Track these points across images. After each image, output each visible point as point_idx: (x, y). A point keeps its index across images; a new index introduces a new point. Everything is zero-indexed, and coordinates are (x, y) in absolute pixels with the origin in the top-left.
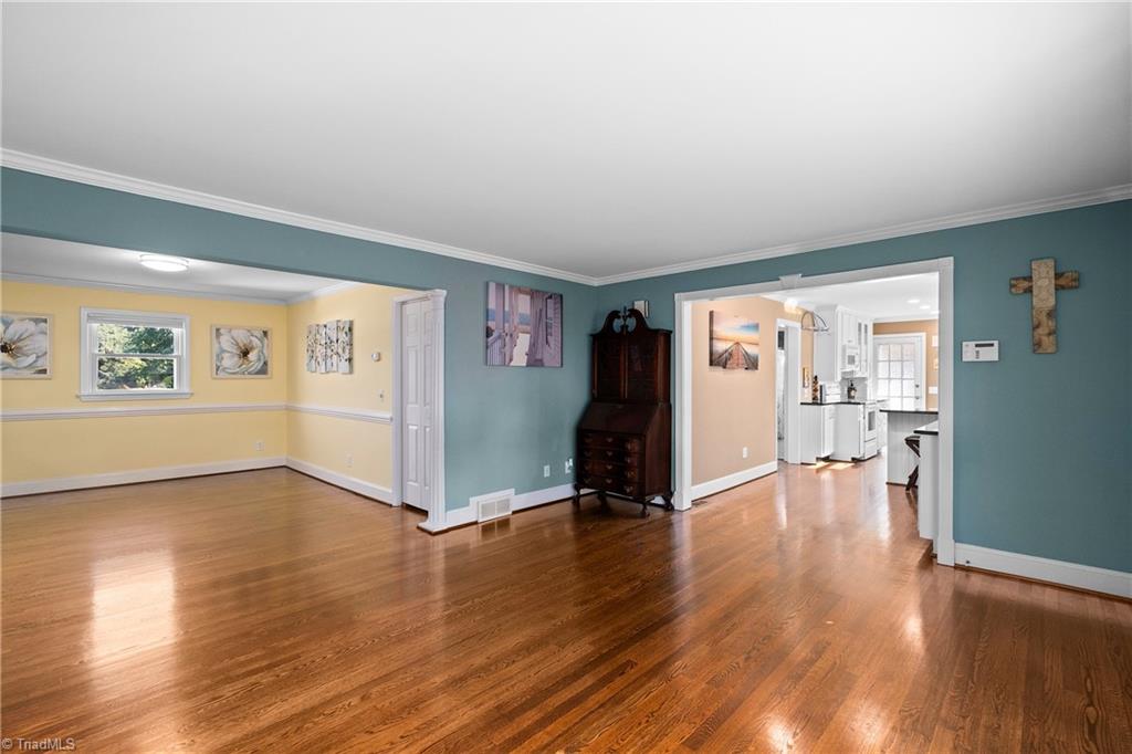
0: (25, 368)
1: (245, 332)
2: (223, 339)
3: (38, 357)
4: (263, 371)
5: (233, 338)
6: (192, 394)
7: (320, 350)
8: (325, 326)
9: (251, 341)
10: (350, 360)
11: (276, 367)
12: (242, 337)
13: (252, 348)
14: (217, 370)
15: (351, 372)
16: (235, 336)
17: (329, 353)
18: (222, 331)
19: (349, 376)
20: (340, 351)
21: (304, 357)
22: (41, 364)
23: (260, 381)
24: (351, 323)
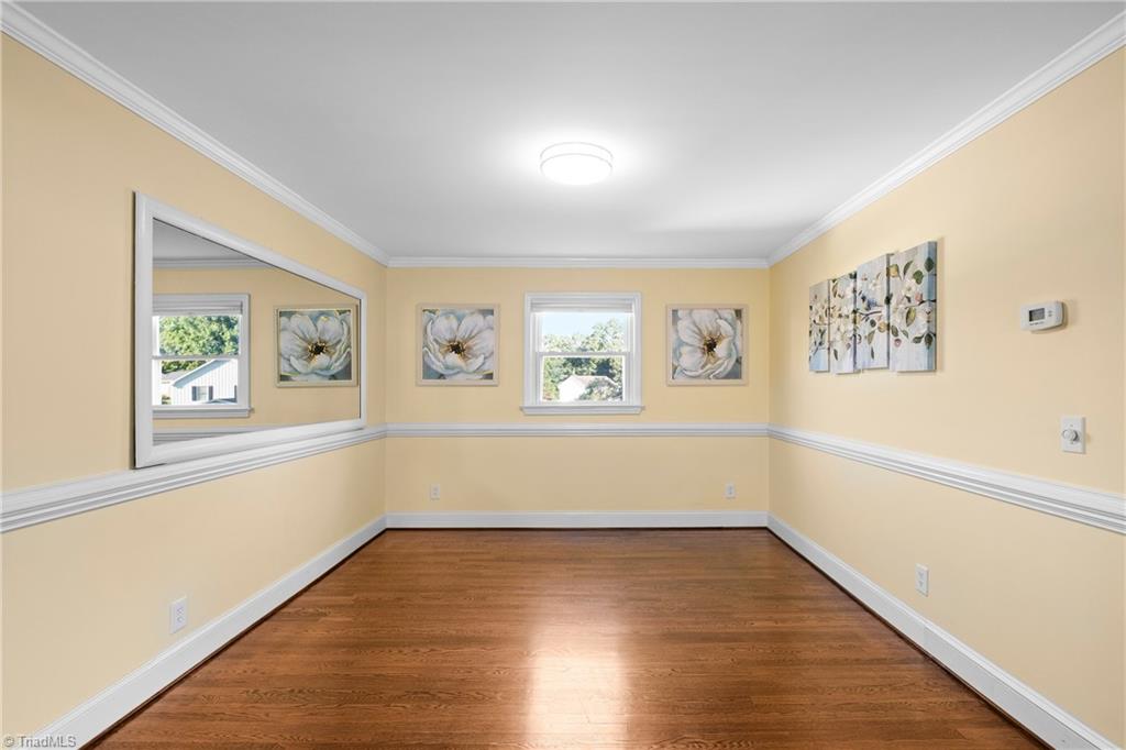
0: (474, 372)
1: (711, 312)
2: (682, 324)
3: (485, 358)
4: (735, 374)
5: (694, 323)
6: (643, 408)
7: (840, 329)
8: (854, 276)
9: (719, 327)
10: (930, 338)
11: (754, 366)
12: (706, 320)
13: (720, 338)
14: (674, 372)
15: (933, 367)
16: (697, 321)
17: (864, 328)
18: (680, 313)
19: (930, 377)
20: (897, 321)
21: (801, 345)
22: (488, 367)
23: (730, 389)
24: (933, 248)
